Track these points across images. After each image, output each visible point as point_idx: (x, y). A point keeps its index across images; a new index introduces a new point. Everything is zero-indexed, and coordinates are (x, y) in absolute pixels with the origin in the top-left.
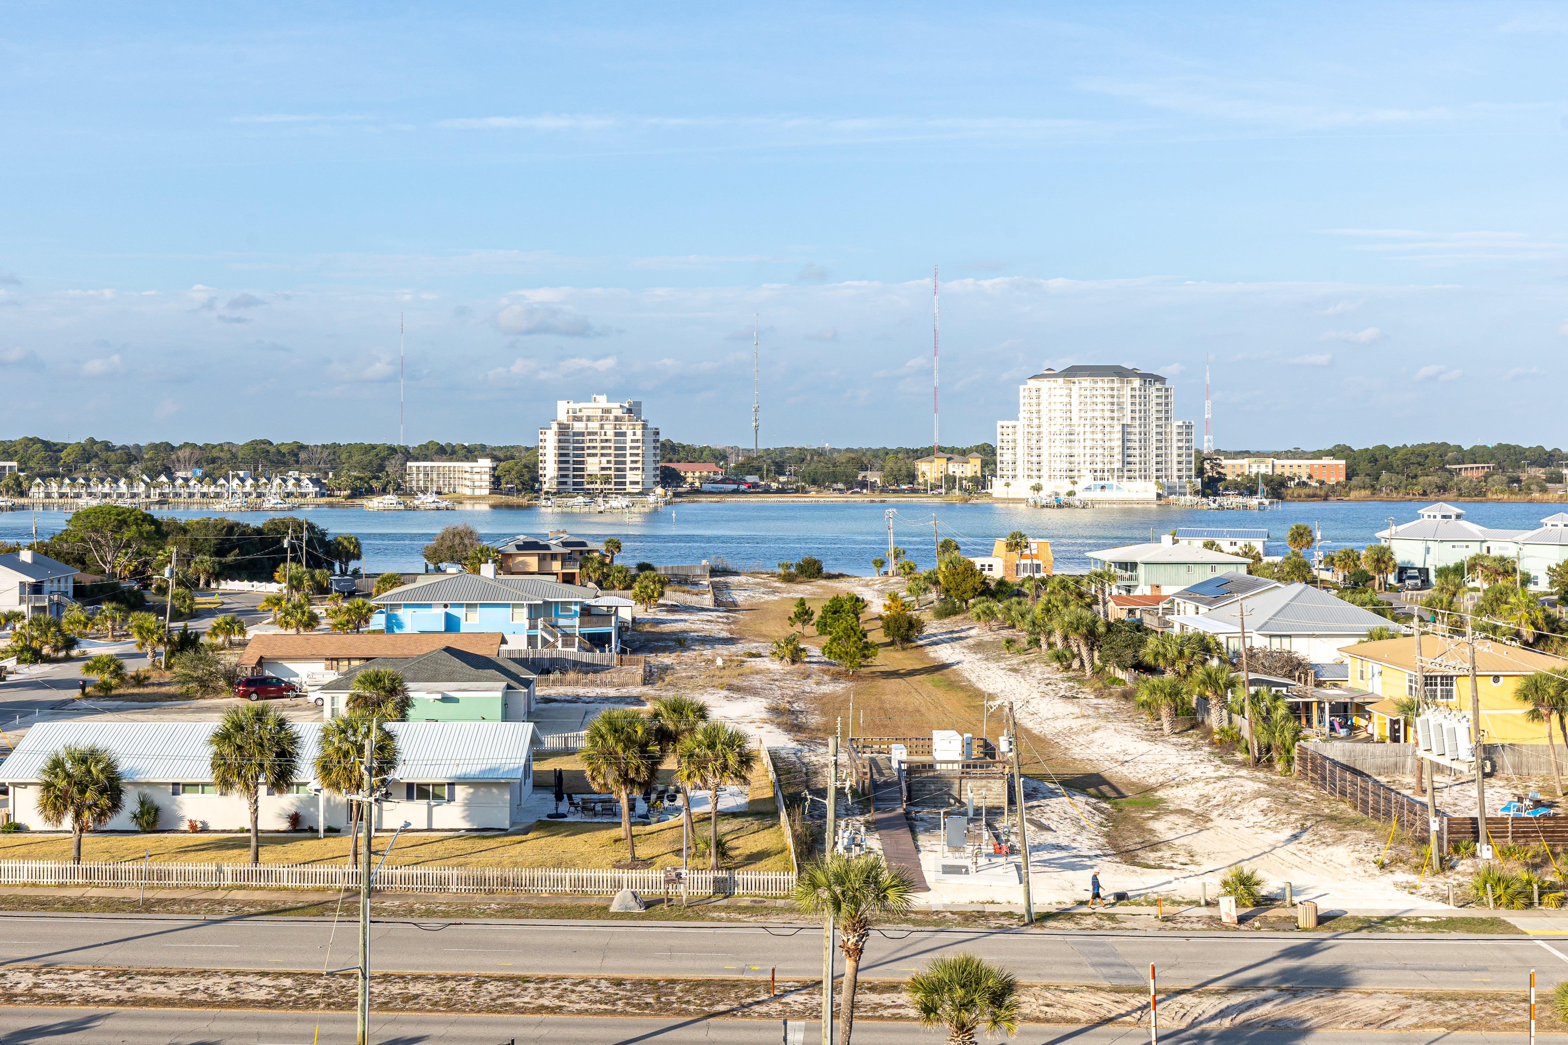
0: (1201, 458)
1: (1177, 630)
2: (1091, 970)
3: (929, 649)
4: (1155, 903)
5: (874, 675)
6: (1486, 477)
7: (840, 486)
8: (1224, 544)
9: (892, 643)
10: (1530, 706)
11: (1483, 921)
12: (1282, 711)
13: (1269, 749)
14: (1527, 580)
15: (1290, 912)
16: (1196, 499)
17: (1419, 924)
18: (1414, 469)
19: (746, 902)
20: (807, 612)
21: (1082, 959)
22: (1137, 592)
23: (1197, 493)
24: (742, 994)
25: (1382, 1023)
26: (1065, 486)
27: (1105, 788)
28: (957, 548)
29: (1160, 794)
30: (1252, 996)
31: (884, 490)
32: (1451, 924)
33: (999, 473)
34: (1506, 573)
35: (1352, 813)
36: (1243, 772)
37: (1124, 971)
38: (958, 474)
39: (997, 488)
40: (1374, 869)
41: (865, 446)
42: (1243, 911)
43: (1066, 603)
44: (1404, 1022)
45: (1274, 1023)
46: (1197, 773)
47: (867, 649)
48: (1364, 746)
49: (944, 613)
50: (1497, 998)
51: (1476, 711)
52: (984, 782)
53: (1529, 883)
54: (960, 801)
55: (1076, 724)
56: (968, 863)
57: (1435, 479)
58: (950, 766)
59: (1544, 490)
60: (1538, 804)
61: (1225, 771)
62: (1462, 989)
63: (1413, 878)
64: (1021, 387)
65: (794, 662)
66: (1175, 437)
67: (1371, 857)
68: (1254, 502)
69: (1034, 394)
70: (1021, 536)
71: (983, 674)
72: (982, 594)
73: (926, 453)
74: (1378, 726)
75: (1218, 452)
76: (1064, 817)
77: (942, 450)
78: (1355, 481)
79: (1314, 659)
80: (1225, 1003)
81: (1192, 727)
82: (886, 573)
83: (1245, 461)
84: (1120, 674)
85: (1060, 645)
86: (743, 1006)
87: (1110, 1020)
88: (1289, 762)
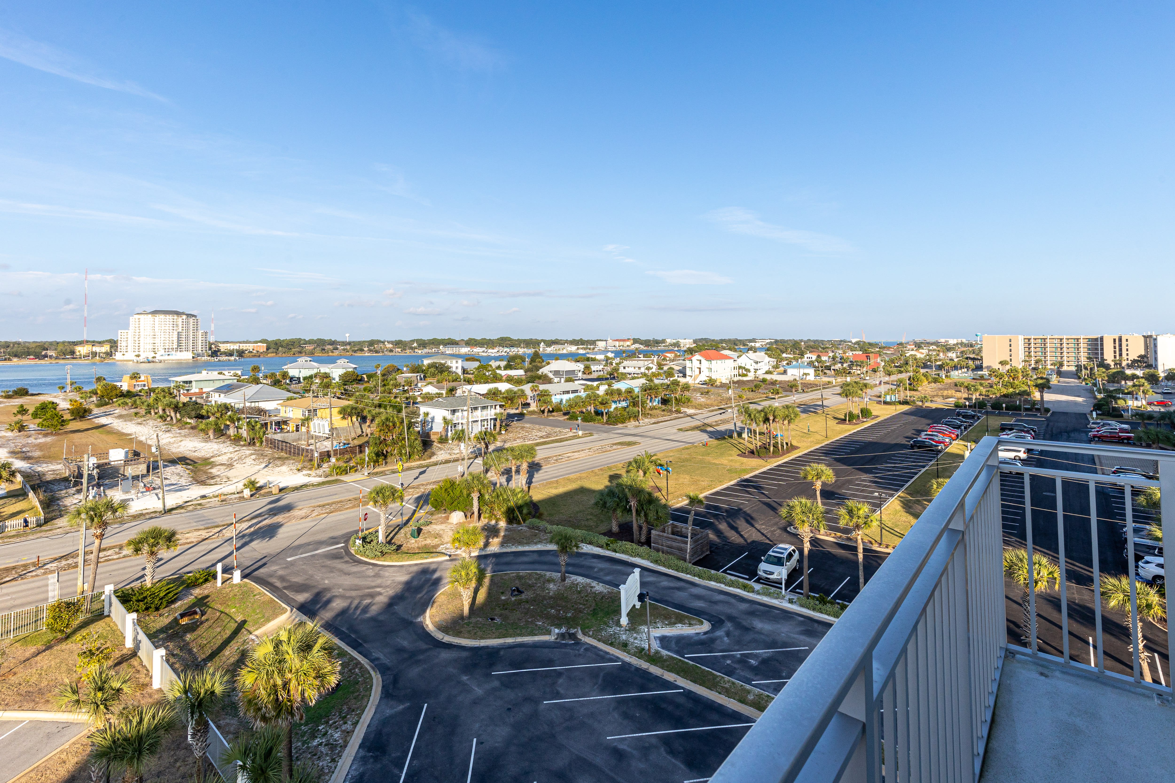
0: (211, 344)
1: (213, 403)
2: (195, 524)
3: (94, 420)
4: (217, 496)
5: (66, 433)
6: (314, 349)
7: (32, 357)
8: (226, 373)
9: (74, 419)
10: (342, 416)
11: (333, 481)
12: (259, 426)
13: (254, 439)
14: (334, 379)
15: (269, 490)
16: (209, 358)
17: (313, 485)
18: (290, 347)
19: (13, 533)
20: (24, 410)
21: (191, 521)
22: (192, 391)
23: (209, 356)
24: (19, 571)
25: (306, 517)
26: (150, 355)
27: (188, 461)
28: (104, 379)
29: (212, 460)
30: (260, 519)
31: (57, 358)
32: (323, 483)
33: (119, 350)
34: (327, 377)
35: (286, 456)
36: (244, 448)
37: (209, 521)
38: (98, 351)
39: (118, 356)
40: (296, 471)
41: (44, 340)
42: (252, 493)
43: (165, 397)
44: (313, 515)
45: (269, 526)
46: (226, 451)
47: (63, 423)
48: (286, 434)
49: (99, 406)
50: (341, 502)
51: (331, 418)
52: (136, 466)
53: (347, 467)
54: (124, 475)
55: (172, 440)
56: (133, 497)
57: (297, 349)
58: (119, 462)
59: (332, 352)
60: (345, 444)
61: (237, 448)
62: (330, 501)
63: (309, 472)
64: (131, 318)
65: (20, 431)
66: (200, 336)
67: (295, 468)
68: (232, 358)
69: (137, 320)
70: (137, 374)
71: (124, 427)
72: (120, 396)
73: (81, 343)
74: (291, 427)
75: (216, 341)
76: (173, 474)
77: (87, 342)
78: (270, 351)
79: (267, 408)
80: (250, 523)
81: (222, 436)
82: (65, 392)
83: (229, 345)
84: (189, 420)
85: (161, 412)
86: (21, 575)
87: (206, 539)
88: (262, 442)
